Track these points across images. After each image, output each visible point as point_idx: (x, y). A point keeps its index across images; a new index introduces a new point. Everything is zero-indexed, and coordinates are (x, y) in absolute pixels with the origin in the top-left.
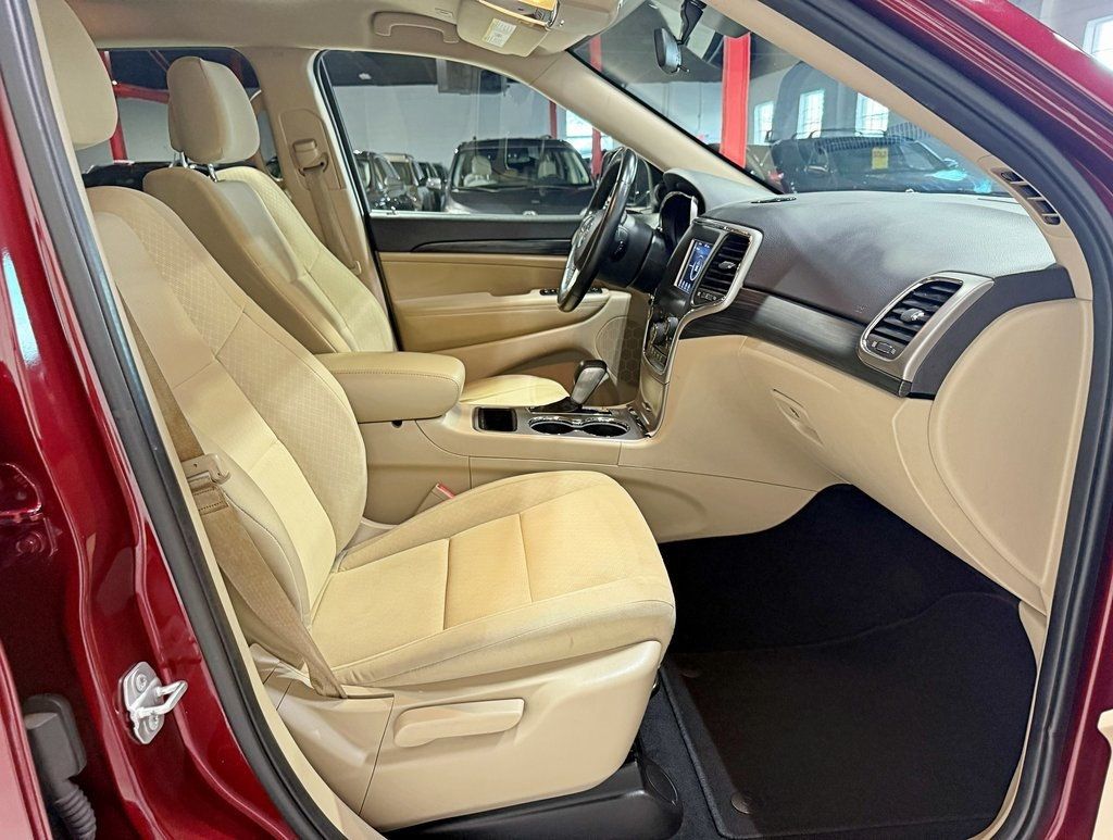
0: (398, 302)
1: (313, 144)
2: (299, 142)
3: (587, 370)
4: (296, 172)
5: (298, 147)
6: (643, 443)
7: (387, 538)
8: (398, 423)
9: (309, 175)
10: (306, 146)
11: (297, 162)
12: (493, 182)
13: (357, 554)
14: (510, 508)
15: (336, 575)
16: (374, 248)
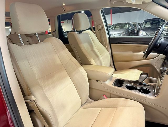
0: (114, 53)
1: (100, 25)
2: (98, 25)
3: (143, 75)
4: (97, 30)
5: (98, 26)
6: (153, 98)
7: (92, 104)
8: (97, 81)
9: (100, 31)
10: (99, 26)
11: (97, 29)
12: (150, 26)
13: (86, 105)
14: (115, 106)
15: (81, 109)
16: (110, 43)
